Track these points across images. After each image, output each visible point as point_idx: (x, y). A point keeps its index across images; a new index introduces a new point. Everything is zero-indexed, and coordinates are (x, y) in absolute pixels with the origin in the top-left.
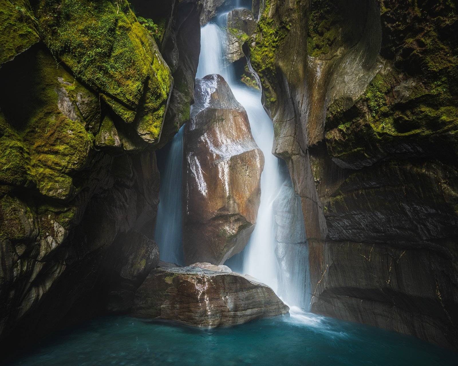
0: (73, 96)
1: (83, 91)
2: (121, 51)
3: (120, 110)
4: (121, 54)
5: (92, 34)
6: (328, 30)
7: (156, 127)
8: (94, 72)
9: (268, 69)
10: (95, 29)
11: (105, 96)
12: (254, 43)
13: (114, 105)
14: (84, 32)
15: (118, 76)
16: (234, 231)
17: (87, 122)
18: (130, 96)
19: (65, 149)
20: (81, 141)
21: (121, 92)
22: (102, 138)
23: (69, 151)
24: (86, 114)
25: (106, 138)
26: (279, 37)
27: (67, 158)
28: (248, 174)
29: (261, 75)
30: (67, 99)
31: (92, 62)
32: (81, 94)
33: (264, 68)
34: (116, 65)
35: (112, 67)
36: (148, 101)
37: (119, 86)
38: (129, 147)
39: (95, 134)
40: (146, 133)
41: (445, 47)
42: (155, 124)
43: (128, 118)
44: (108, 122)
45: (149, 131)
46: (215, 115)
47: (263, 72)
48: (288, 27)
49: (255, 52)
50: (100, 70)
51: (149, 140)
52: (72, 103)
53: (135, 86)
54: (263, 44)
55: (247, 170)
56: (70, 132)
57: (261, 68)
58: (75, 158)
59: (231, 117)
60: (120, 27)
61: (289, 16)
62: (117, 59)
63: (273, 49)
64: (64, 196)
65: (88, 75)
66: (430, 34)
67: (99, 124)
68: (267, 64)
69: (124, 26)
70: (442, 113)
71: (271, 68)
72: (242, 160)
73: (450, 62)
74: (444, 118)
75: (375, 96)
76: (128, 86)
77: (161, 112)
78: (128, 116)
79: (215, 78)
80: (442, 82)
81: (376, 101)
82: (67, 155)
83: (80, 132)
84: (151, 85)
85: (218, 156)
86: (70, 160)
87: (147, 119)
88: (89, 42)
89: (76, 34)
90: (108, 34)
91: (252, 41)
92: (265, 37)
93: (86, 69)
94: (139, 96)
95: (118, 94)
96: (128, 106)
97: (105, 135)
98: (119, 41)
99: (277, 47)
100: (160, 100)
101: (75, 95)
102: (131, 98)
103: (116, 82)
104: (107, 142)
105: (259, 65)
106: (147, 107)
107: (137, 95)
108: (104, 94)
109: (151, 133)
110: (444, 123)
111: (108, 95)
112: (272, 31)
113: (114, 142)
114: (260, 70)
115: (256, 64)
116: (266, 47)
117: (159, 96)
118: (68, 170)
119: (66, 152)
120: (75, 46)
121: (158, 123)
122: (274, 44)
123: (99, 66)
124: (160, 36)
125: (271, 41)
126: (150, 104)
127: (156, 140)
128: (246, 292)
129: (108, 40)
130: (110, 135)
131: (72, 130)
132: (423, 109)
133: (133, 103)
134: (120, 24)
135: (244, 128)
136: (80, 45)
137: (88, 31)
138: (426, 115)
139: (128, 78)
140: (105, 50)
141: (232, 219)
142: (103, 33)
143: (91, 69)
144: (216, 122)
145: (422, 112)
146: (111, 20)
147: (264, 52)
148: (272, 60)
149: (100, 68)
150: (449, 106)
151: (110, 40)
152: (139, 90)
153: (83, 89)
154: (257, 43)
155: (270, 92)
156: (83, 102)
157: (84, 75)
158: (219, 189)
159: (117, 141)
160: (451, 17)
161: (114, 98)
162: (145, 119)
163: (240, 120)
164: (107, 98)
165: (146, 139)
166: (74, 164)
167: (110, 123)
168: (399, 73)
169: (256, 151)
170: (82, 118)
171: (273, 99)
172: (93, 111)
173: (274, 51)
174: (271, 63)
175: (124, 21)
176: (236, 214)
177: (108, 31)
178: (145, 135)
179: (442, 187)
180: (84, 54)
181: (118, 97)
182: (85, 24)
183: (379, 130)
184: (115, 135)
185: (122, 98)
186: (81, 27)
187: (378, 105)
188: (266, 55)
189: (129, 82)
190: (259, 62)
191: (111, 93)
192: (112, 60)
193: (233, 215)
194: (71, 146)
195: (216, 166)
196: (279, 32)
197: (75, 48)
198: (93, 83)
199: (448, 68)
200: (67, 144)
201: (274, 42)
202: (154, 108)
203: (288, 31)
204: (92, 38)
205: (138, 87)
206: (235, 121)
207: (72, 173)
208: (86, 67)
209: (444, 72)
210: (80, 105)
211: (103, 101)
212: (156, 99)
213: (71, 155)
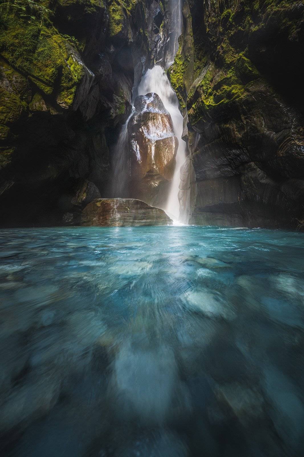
0: (10, 78)
1: (17, 75)
2: (42, 49)
3: (42, 86)
4: (42, 51)
5: (21, 38)
6: (204, 56)
7: (70, 99)
8: (22, 62)
9: (180, 87)
10: (23, 35)
11: (31, 78)
12: (172, 71)
13: (38, 83)
14: (16, 37)
15: (39, 64)
16: (156, 185)
17: (21, 94)
18: (48, 77)
19: (3, 109)
20: (15, 105)
21: (42, 74)
22: (34, 106)
23: (6, 110)
24: (19, 89)
25: (37, 106)
26: (185, 66)
27: (5, 115)
28: (167, 151)
29: (177, 91)
30: (6, 79)
31: (21, 55)
32: (16, 76)
33: (178, 86)
34: (39, 58)
35: (36, 59)
36: (63, 82)
37: (40, 71)
38: (54, 112)
39: (28, 103)
40: (63, 103)
41: (232, 49)
42: (69, 97)
43: (47, 91)
44: (37, 97)
45: (64, 101)
46: (149, 116)
47: (177, 89)
48: (188, 59)
49: (173, 77)
50: (27, 61)
51: (65, 107)
52: (10, 82)
53: (51, 71)
54: (177, 71)
55: (166, 149)
56: (6, 99)
57: (176, 87)
58: (10, 115)
59: (160, 117)
60: (42, 35)
61: (189, 52)
62: (39, 54)
63: (182, 74)
64: (3, 137)
65: (18, 64)
66: (226, 41)
67: (31, 97)
68: (179, 84)
69: (44, 34)
70: (233, 89)
71: (182, 86)
72: (164, 143)
73: (235, 57)
74: (233, 91)
75: (206, 83)
76: (46, 70)
77: (73, 90)
78: (48, 90)
79: (153, 95)
80: (232, 70)
81: (206, 86)
82: (4, 113)
83: (15, 99)
84: (64, 72)
85: (149, 140)
86: (6, 116)
87: (63, 93)
88: (19, 43)
89: (10, 38)
90: (32, 38)
91: (171, 70)
92: (178, 67)
93: (17, 60)
94: (54, 78)
95: (40, 76)
96: (47, 84)
97: (36, 104)
98: (41, 43)
99: (184, 72)
100: (72, 82)
101: (11, 77)
102: (48, 78)
103: (38, 68)
104: (37, 108)
105: (175, 84)
106: (63, 86)
107: (52, 76)
108: (31, 76)
109: (66, 103)
110: (234, 94)
111: (33, 76)
112: (181, 63)
113: (42, 108)
114: (176, 88)
115: (173, 84)
116: (178, 73)
117: (71, 79)
118: (5, 122)
119: (4, 110)
120: (9, 45)
121: (71, 96)
122: (182, 71)
123: (26, 58)
124: (82, 48)
125: (181, 69)
126: (64, 84)
127: (69, 106)
128: (144, 210)
129: (32, 42)
130: (40, 104)
131: (8, 98)
132: (224, 87)
133: (50, 82)
134: (42, 32)
135: (167, 124)
136: (12, 45)
137: (18, 36)
138: (226, 90)
139: (47, 66)
140: (30, 48)
141: (156, 177)
142: (28, 37)
143: (20, 60)
144: (150, 121)
145: (224, 89)
146: (34, 29)
147: (177, 76)
148: (182, 81)
149: (27, 60)
150: (236, 84)
151: (33, 42)
152: (54, 73)
153: (17, 73)
154: (174, 71)
155: (182, 102)
156: (17, 81)
157: (16, 64)
158: (148, 159)
159: (45, 108)
160: (234, 30)
161: (37, 78)
162: (62, 94)
163: (166, 120)
164: (33, 79)
165: (62, 106)
166: (10, 119)
167: (40, 97)
168: (216, 69)
169: (173, 138)
170: (17, 92)
171: (184, 106)
172: (24, 88)
173: (183, 75)
174: (181, 83)
175: (45, 31)
176: (158, 174)
177: (32, 36)
178: (62, 103)
179: (235, 133)
180: (15, 50)
181: (40, 78)
182: (16, 32)
183: (207, 104)
184: (43, 104)
185: (42, 79)
186: (14, 34)
187: (207, 89)
188: (179, 78)
189: (48, 69)
190: (175, 83)
191: (35, 75)
192: (36, 55)
193: (156, 175)
194: (7, 107)
195: (147, 146)
196: (185, 63)
197: (9, 46)
198: (22, 69)
199: (234, 61)
200: (4, 106)
201: (182, 69)
202: (68, 87)
203: (189, 61)
204: (21, 40)
205: (53, 71)
206: (162, 120)
207: (8, 124)
208: (17, 59)
209: (232, 63)
210: (15, 83)
211: (30, 80)
212: (69, 81)
213: (7, 113)
